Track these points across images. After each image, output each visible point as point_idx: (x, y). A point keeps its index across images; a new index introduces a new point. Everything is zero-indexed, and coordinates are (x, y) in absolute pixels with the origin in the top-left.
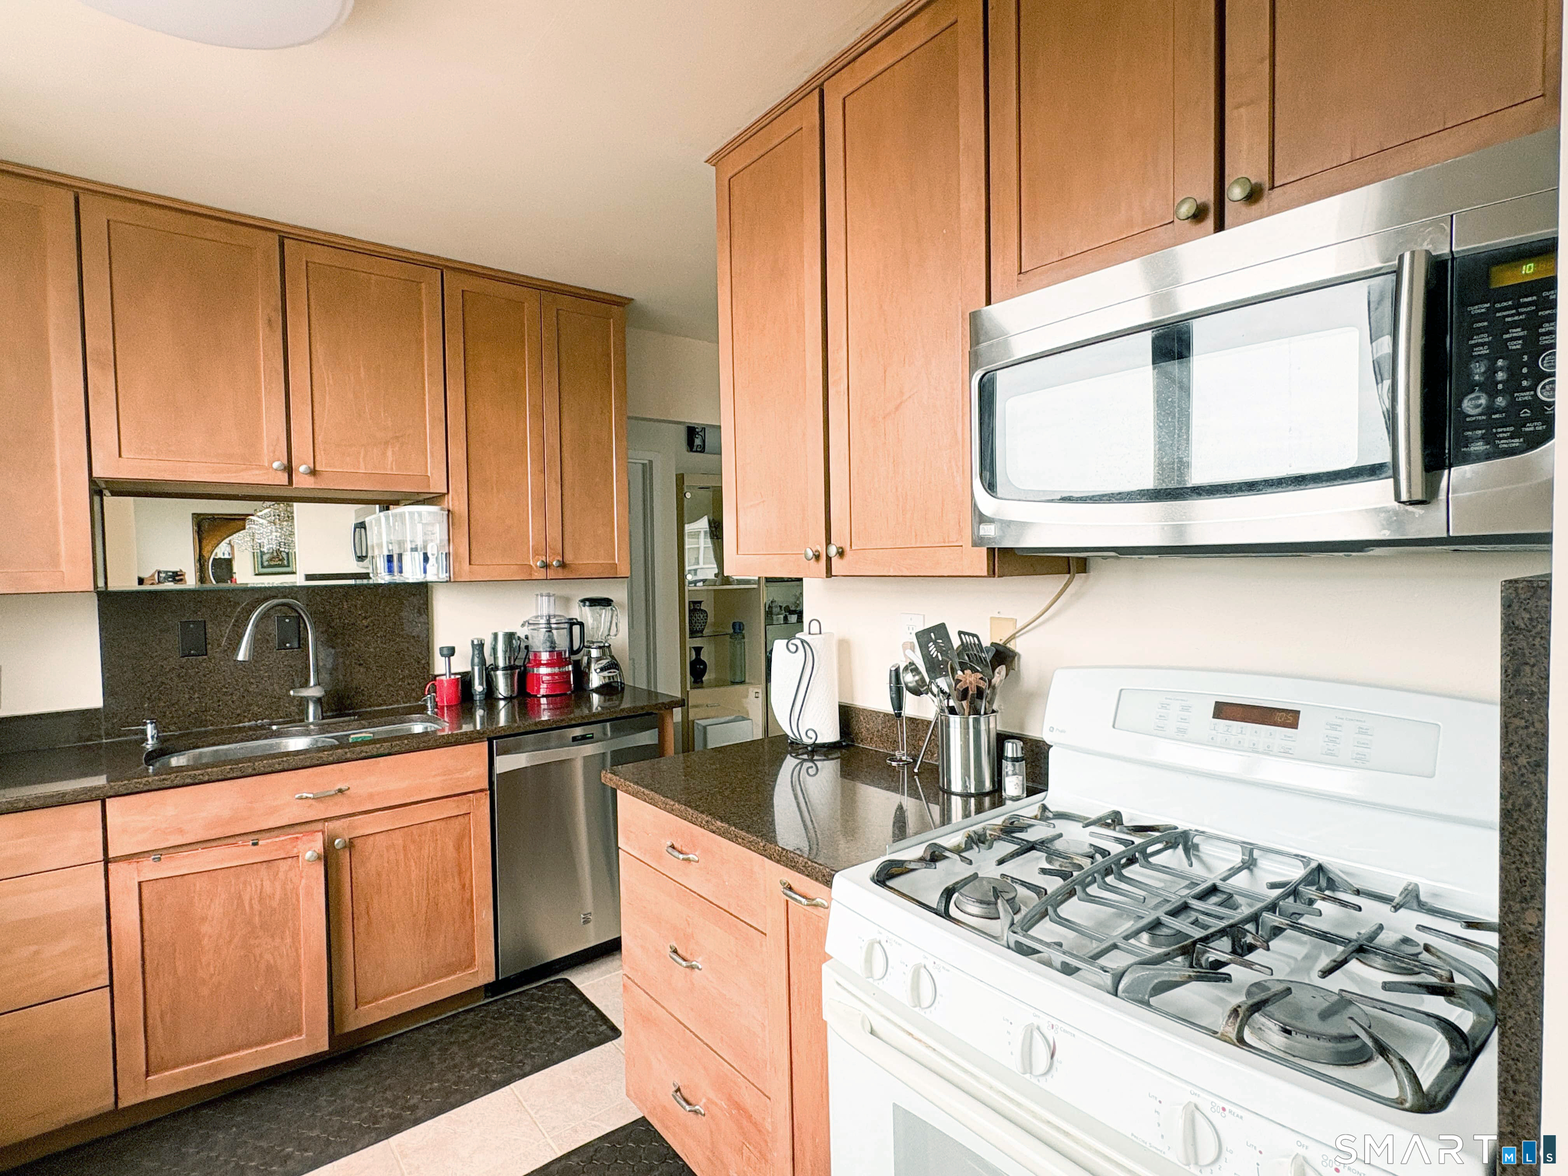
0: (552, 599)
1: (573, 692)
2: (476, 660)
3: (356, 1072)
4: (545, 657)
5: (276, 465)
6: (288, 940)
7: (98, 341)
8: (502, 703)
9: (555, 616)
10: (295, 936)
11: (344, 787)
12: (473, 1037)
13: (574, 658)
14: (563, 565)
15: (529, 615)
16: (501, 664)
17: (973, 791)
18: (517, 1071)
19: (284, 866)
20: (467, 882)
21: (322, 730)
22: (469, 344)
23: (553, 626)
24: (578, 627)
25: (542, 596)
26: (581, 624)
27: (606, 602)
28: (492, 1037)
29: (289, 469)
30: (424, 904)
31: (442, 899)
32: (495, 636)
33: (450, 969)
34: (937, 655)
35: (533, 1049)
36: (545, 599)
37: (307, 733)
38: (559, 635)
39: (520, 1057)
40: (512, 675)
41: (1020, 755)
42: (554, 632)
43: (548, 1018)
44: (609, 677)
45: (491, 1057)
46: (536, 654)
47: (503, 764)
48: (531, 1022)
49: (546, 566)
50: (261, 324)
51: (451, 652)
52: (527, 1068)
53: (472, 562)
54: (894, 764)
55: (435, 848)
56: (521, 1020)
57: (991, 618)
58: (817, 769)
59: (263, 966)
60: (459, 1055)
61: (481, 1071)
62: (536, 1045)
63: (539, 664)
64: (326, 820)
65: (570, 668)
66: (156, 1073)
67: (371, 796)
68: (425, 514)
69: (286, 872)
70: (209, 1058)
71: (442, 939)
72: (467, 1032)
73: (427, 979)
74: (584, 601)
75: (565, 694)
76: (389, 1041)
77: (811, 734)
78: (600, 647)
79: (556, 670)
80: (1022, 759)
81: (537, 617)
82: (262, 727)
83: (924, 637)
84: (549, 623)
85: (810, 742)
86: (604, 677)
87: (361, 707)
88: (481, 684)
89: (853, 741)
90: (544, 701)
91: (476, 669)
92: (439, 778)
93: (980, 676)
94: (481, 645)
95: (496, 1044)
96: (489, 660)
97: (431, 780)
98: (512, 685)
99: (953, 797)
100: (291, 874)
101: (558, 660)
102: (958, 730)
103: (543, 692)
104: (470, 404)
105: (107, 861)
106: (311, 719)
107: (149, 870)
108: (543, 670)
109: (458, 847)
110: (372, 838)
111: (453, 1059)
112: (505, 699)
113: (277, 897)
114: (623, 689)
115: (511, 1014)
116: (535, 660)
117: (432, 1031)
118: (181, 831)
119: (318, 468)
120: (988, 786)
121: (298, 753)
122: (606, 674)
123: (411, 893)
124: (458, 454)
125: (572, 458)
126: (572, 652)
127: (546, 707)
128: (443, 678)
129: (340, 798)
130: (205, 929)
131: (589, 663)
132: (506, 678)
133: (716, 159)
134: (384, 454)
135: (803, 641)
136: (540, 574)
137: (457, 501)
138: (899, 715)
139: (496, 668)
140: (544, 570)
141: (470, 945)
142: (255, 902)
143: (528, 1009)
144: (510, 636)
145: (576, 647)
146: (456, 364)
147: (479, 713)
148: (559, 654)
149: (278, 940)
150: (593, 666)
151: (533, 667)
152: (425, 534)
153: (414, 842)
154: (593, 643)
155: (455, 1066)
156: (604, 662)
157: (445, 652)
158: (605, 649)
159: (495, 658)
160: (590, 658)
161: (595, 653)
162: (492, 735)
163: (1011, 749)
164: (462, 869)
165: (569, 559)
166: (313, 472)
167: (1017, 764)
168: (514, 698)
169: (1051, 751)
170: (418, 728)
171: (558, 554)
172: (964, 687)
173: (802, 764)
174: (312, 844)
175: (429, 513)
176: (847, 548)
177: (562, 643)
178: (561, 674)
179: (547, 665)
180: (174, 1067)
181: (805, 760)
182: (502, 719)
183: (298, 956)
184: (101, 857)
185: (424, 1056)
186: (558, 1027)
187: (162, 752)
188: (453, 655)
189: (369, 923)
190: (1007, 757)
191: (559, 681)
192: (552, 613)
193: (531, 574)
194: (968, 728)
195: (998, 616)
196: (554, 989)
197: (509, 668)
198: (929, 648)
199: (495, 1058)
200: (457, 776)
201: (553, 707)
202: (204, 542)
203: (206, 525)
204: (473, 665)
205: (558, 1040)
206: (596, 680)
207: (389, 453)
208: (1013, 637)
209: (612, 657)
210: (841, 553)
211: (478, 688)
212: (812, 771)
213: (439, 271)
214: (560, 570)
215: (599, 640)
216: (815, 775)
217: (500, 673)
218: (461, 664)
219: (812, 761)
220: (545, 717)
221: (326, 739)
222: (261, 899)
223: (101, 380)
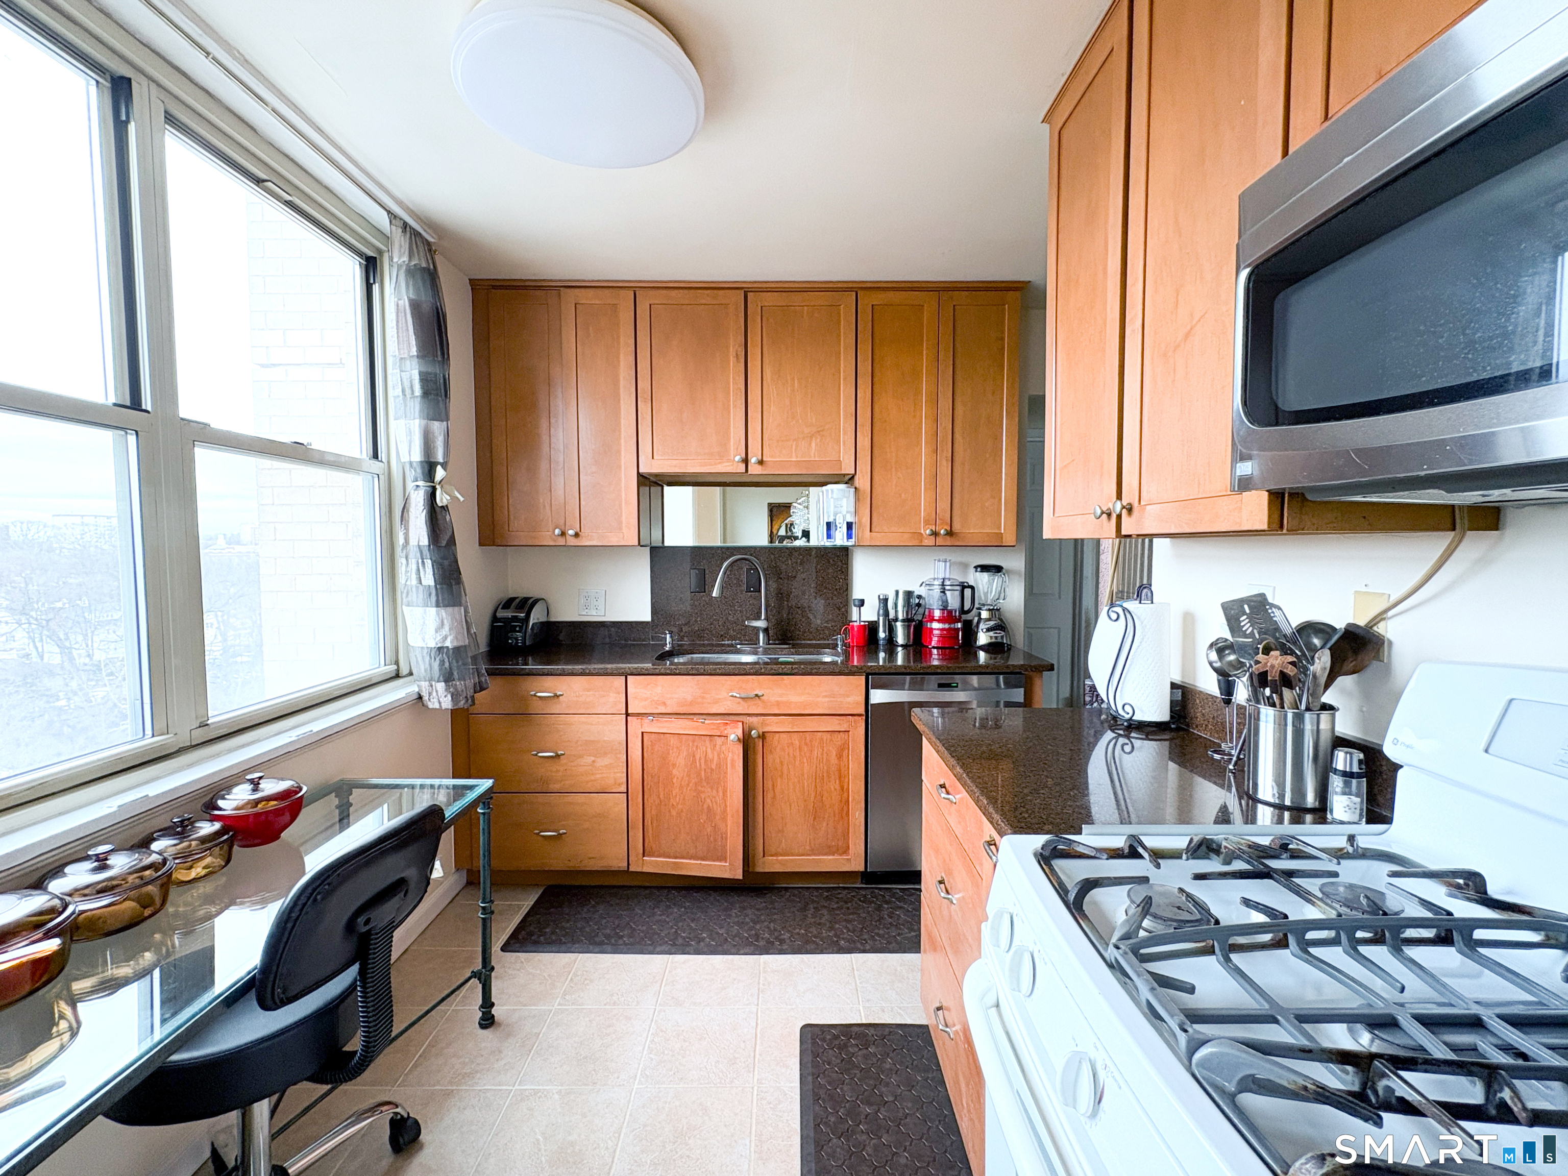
0: (948, 564)
1: (960, 647)
2: (881, 612)
3: (760, 902)
4: (937, 614)
5: (737, 458)
6: (721, 794)
7: (644, 384)
8: (900, 649)
9: (949, 579)
10: (725, 792)
11: (760, 694)
12: (840, 908)
13: (964, 617)
14: (950, 533)
15: (926, 578)
16: (900, 617)
17: (1288, 802)
18: (859, 945)
19: (719, 741)
20: (845, 787)
21: (765, 652)
22: (876, 348)
23: (947, 588)
24: (970, 590)
25: (939, 561)
26: (972, 588)
27: (998, 569)
28: (853, 913)
29: (746, 461)
30: (813, 796)
31: (826, 794)
32: (897, 592)
33: (830, 851)
34: (1252, 631)
35: (878, 934)
36: (942, 564)
37: (755, 653)
38: (952, 595)
39: (866, 937)
40: (909, 627)
41: (1356, 769)
42: (947, 592)
43: (899, 916)
44: (996, 638)
45: (846, 927)
46: (931, 611)
47: (879, 696)
48: (885, 914)
49: (935, 534)
50: (732, 359)
51: (862, 603)
52: (868, 947)
53: (873, 529)
54: (1217, 757)
55: (822, 754)
56: (879, 908)
57: (1356, 592)
58: (1133, 747)
59: (705, 806)
60: (826, 916)
61: (836, 935)
62: (881, 932)
63: (932, 620)
64: (749, 715)
65: (959, 625)
66: (649, 856)
67: (778, 704)
68: (835, 491)
69: (721, 746)
70: (676, 858)
71: (825, 824)
72: (837, 903)
73: (813, 852)
74: (976, 567)
75: (953, 648)
76: (786, 889)
77: (1128, 708)
78: (989, 610)
79: (947, 626)
80: (1359, 776)
81: (934, 579)
82: (732, 645)
83: (1232, 612)
84: (943, 585)
85: (1127, 717)
86: (991, 637)
87: (798, 639)
88: (885, 631)
89: (1188, 725)
90: (935, 651)
91: (881, 618)
92: (827, 699)
93: (1291, 659)
94: (885, 601)
95: (855, 920)
96: (892, 615)
97: (820, 699)
98: (908, 636)
99: (1260, 807)
100: (724, 748)
101: (948, 617)
102: (1271, 726)
103: (933, 644)
104: (875, 398)
105: (627, 715)
106: (761, 644)
107: (648, 726)
108: (935, 625)
109: (840, 757)
110: (777, 735)
111: (820, 919)
112: (902, 646)
113: (715, 762)
114: (1009, 649)
115: (873, 902)
116: (929, 616)
117: (816, 893)
118: (664, 704)
119: (764, 459)
120: (1310, 800)
121: (747, 664)
122: (991, 634)
123: (803, 784)
124: (864, 441)
125: (963, 438)
126: (963, 611)
127: (936, 657)
128: (855, 624)
129: (757, 701)
130: (675, 772)
131: (978, 623)
132: (904, 629)
133: (1047, 118)
134: (810, 444)
135: (1124, 609)
136: (930, 541)
137: (862, 481)
138: (1228, 702)
139: (896, 620)
140: (933, 537)
141: (846, 835)
142: (703, 761)
143: (887, 902)
144: (909, 594)
145: (966, 608)
146: (865, 367)
147: (882, 655)
148: (950, 612)
149: (714, 791)
150: (982, 626)
151: (927, 622)
152: (835, 507)
153: (806, 744)
154: (984, 605)
155: (819, 924)
156: (992, 623)
157: (857, 603)
158: (995, 612)
159: (896, 612)
160: (980, 619)
161: (985, 614)
162: (868, 671)
163: (1341, 760)
164: (842, 776)
165: (957, 527)
166: (761, 462)
167: (1354, 781)
168: (910, 646)
169: (1400, 773)
170: (828, 659)
171: (947, 524)
172: (1261, 670)
173: (1117, 738)
174: (736, 730)
175: (839, 490)
176: (1136, 504)
177: (953, 602)
178: (949, 630)
179: (939, 621)
180: (659, 856)
181: (1120, 735)
182: (900, 661)
183: (726, 806)
184: (624, 712)
185: (804, 909)
186: (903, 925)
187: (671, 654)
188: (862, 605)
189: (774, 797)
190: (1336, 770)
191: (948, 636)
192: (947, 576)
193: (921, 541)
194: (1286, 725)
195: (1364, 589)
196: (913, 894)
197: (907, 621)
198: (1240, 622)
199: (849, 930)
200: (841, 699)
201: (943, 657)
202: (774, 523)
203: (775, 510)
204: (879, 615)
205: (899, 935)
206: (983, 638)
207: (813, 445)
208: (1380, 617)
209: (1001, 620)
210: (1130, 510)
211: (882, 635)
212: (1128, 748)
213: (854, 293)
214: (948, 538)
215: (989, 602)
216: (1130, 753)
217: (899, 624)
218: (869, 614)
219: (1129, 738)
220: (936, 663)
221: (765, 658)
222: (706, 761)
223: (644, 408)
